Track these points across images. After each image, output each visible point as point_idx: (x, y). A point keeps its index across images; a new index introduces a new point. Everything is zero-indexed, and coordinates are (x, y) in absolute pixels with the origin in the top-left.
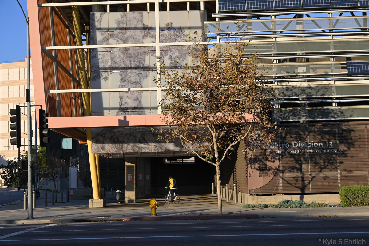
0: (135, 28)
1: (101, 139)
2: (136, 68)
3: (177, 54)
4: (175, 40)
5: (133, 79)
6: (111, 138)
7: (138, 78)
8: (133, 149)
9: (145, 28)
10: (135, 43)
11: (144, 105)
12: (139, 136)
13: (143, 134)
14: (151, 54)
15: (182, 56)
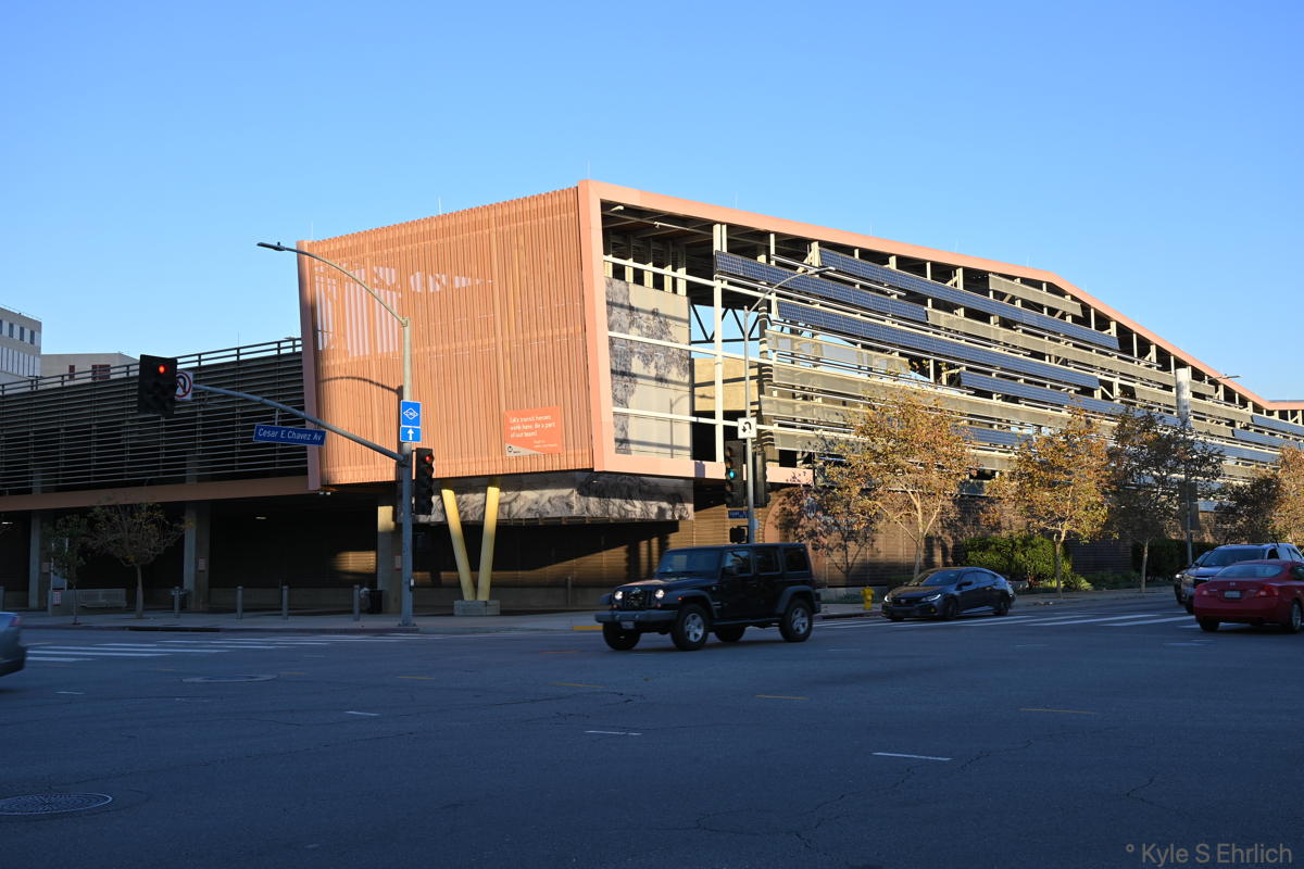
0: (622, 306)
1: (586, 492)
2: (623, 374)
3: (662, 361)
4: (661, 338)
5: (619, 396)
6: (596, 492)
7: (624, 393)
8: (619, 513)
9: (631, 308)
10: (621, 332)
11: (630, 437)
12: (625, 490)
13: (630, 489)
14: (636, 356)
15: (668, 365)
